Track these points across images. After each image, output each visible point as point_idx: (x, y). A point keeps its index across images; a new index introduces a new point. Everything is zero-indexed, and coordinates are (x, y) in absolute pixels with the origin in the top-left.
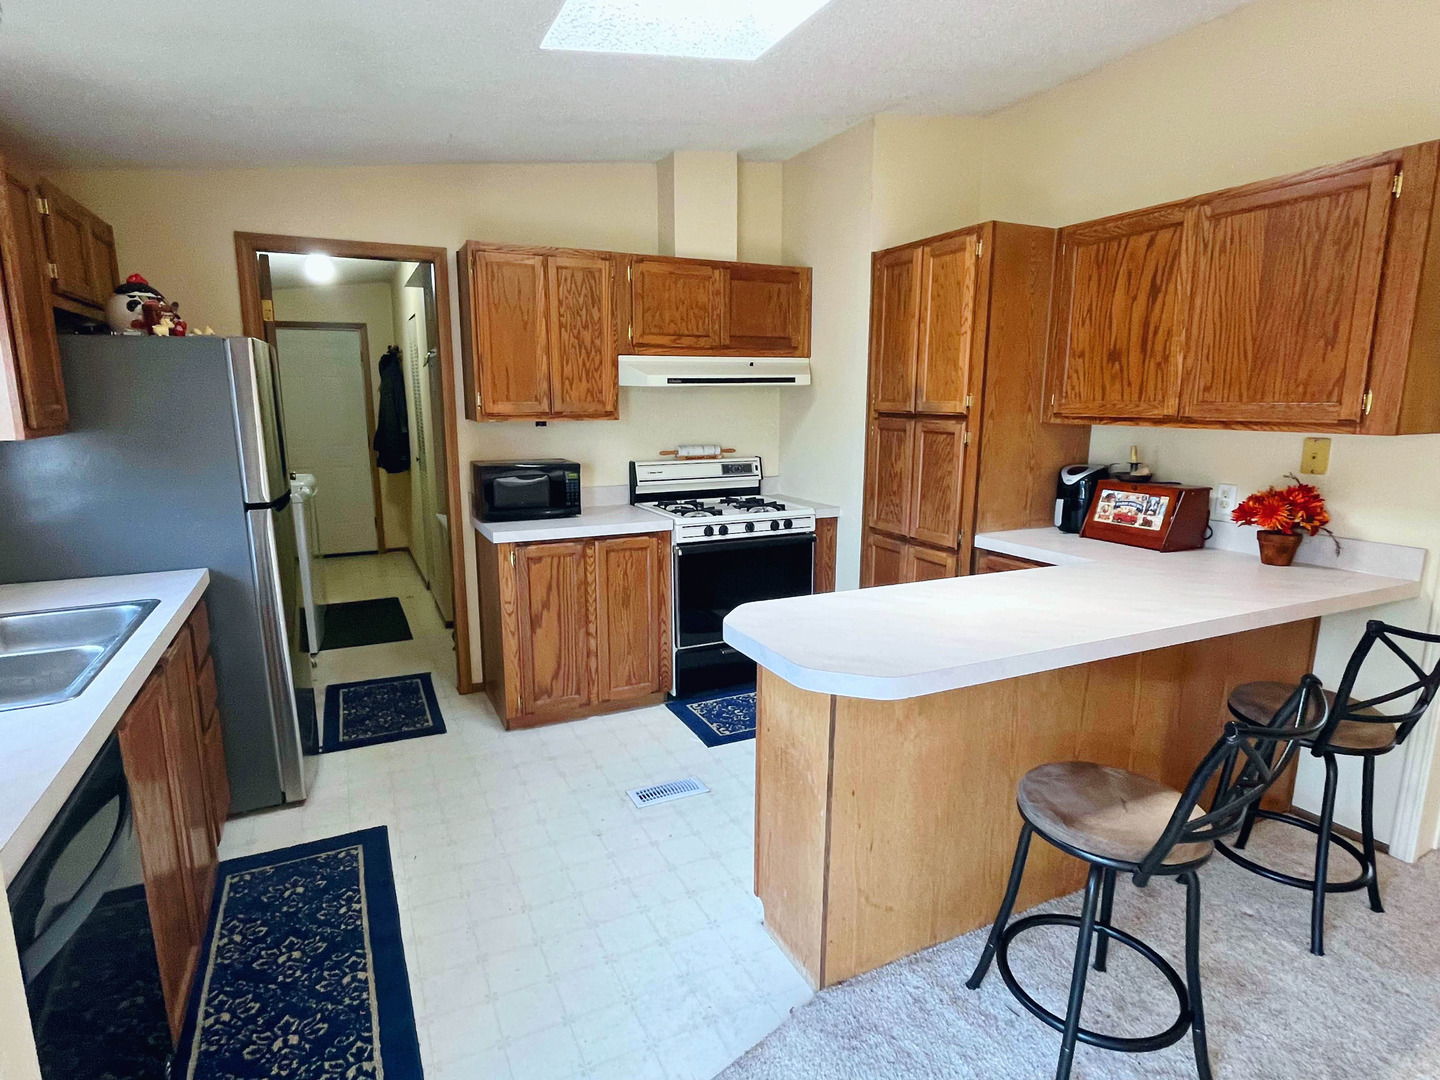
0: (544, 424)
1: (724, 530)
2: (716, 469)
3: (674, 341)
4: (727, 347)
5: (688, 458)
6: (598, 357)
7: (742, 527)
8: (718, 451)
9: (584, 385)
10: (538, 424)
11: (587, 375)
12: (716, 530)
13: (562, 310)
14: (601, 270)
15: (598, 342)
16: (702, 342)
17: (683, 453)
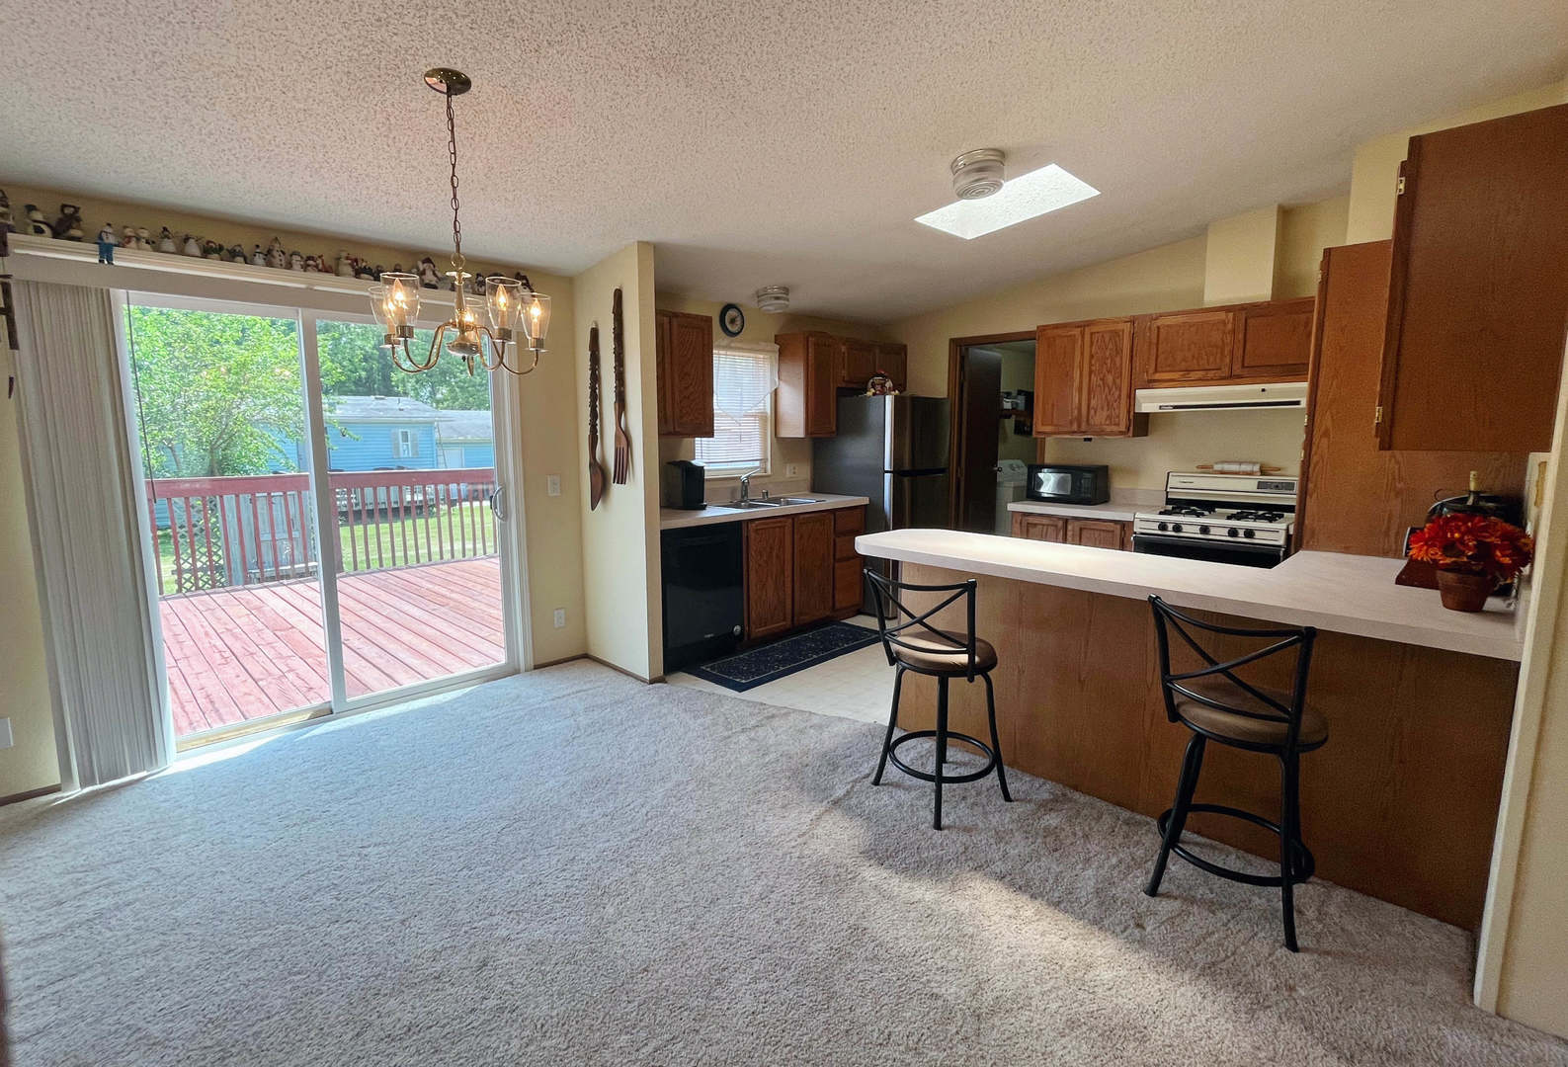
0: (1090, 440)
1: (1177, 528)
2: (1251, 484)
3: (1182, 375)
4: (1240, 377)
5: (1222, 473)
6: (1118, 393)
7: (1197, 529)
8: (1256, 468)
9: (1105, 413)
10: (1085, 440)
11: (1108, 405)
12: (1170, 527)
13: (1093, 362)
14: (1123, 331)
15: (1118, 381)
16: (1211, 374)
17: (1218, 467)
